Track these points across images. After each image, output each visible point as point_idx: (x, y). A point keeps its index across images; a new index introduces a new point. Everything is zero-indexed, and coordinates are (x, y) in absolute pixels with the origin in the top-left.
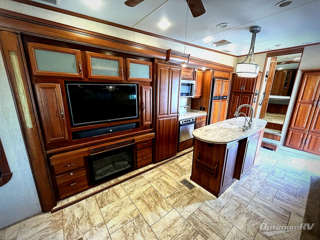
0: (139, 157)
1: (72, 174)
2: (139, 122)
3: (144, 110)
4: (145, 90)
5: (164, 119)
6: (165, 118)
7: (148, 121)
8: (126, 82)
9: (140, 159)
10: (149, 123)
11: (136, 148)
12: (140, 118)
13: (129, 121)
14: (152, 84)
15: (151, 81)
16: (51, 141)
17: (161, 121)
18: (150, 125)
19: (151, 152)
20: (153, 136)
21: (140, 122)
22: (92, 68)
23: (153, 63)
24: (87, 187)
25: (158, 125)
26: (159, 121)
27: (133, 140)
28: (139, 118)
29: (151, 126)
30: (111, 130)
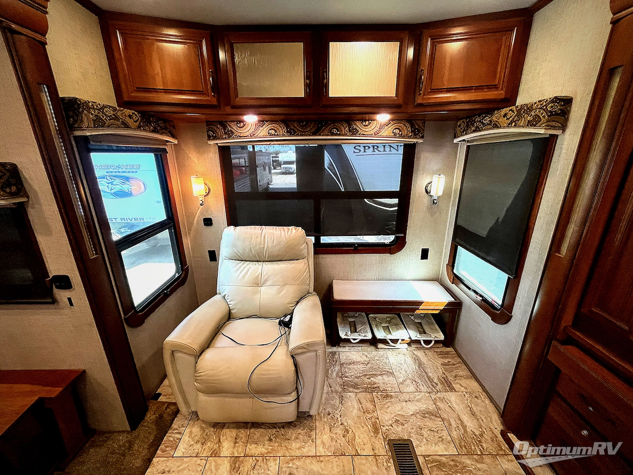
16: (590, 311)
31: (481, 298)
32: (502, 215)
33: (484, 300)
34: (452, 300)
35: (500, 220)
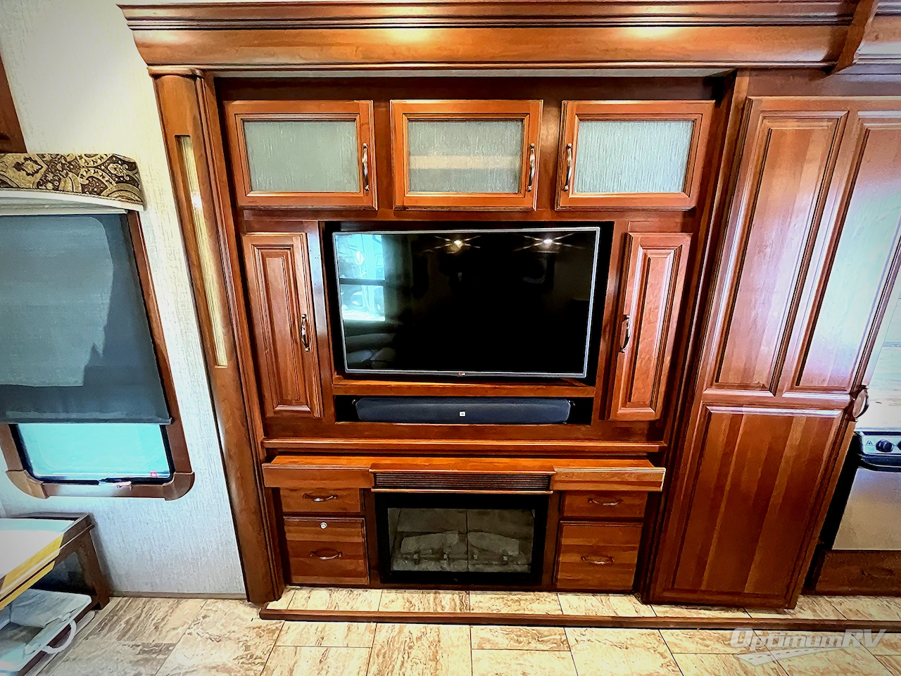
0: (572, 549)
1: (324, 526)
2: (591, 399)
3: (627, 350)
4: (645, 255)
5: (745, 410)
6: (751, 404)
7: (644, 405)
8: (546, 217)
9: (575, 558)
10: (649, 413)
11: (561, 509)
12: (599, 381)
13: (540, 390)
14: (691, 221)
15: (690, 203)
16: (276, 412)
17: (721, 416)
18: (651, 423)
19: (638, 545)
20: (658, 484)
21: (597, 404)
22: (412, 167)
23: (717, 105)
24: (365, 581)
25: (693, 433)
26: (708, 416)
27: (548, 480)
28: (593, 384)
29: (653, 430)
30: (462, 414)
31: (130, 482)
32: (99, 341)
33: (135, 481)
34: (70, 523)
35: (100, 349)
